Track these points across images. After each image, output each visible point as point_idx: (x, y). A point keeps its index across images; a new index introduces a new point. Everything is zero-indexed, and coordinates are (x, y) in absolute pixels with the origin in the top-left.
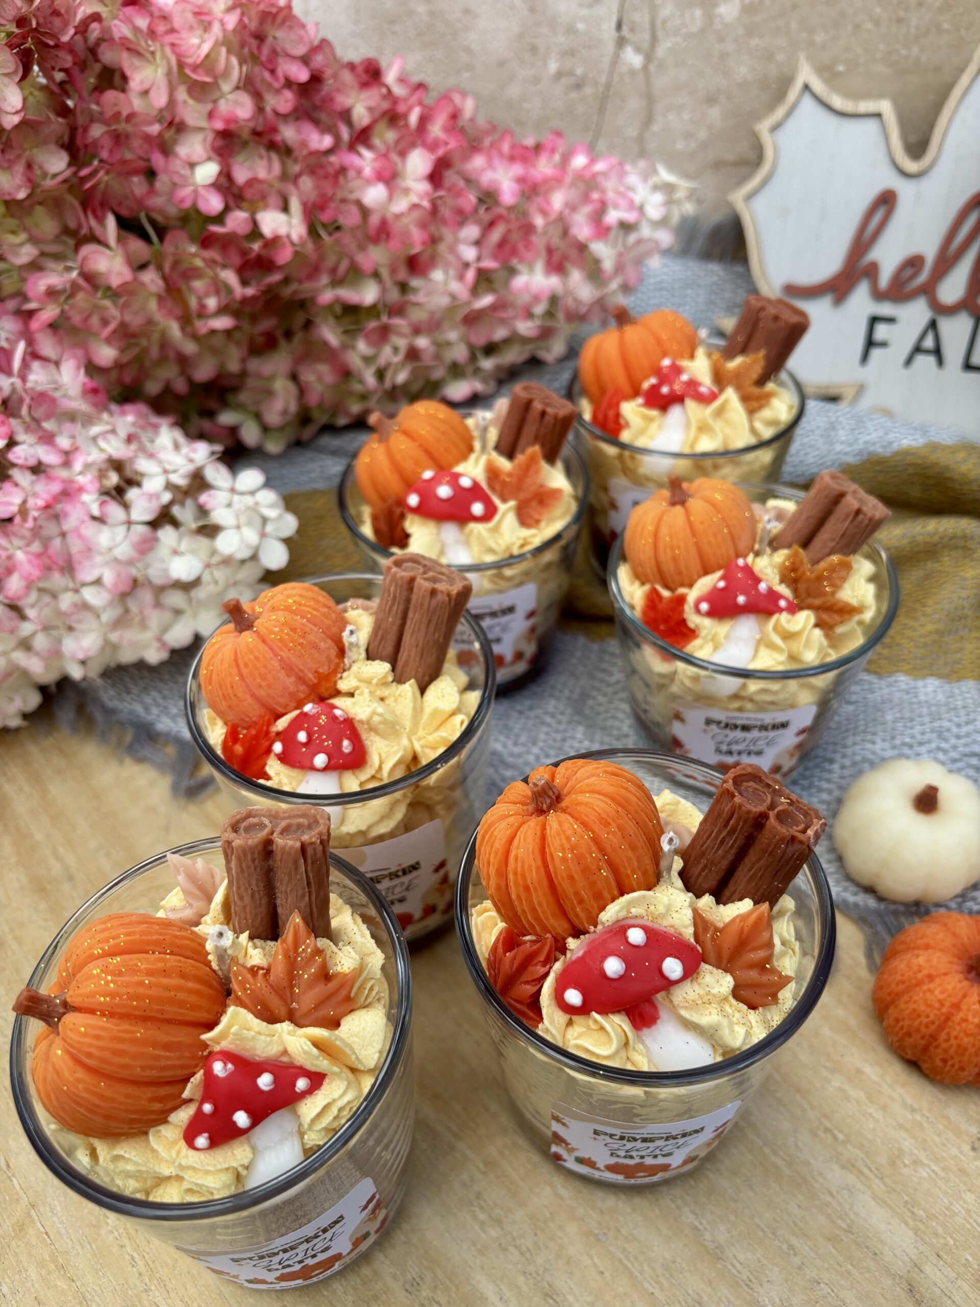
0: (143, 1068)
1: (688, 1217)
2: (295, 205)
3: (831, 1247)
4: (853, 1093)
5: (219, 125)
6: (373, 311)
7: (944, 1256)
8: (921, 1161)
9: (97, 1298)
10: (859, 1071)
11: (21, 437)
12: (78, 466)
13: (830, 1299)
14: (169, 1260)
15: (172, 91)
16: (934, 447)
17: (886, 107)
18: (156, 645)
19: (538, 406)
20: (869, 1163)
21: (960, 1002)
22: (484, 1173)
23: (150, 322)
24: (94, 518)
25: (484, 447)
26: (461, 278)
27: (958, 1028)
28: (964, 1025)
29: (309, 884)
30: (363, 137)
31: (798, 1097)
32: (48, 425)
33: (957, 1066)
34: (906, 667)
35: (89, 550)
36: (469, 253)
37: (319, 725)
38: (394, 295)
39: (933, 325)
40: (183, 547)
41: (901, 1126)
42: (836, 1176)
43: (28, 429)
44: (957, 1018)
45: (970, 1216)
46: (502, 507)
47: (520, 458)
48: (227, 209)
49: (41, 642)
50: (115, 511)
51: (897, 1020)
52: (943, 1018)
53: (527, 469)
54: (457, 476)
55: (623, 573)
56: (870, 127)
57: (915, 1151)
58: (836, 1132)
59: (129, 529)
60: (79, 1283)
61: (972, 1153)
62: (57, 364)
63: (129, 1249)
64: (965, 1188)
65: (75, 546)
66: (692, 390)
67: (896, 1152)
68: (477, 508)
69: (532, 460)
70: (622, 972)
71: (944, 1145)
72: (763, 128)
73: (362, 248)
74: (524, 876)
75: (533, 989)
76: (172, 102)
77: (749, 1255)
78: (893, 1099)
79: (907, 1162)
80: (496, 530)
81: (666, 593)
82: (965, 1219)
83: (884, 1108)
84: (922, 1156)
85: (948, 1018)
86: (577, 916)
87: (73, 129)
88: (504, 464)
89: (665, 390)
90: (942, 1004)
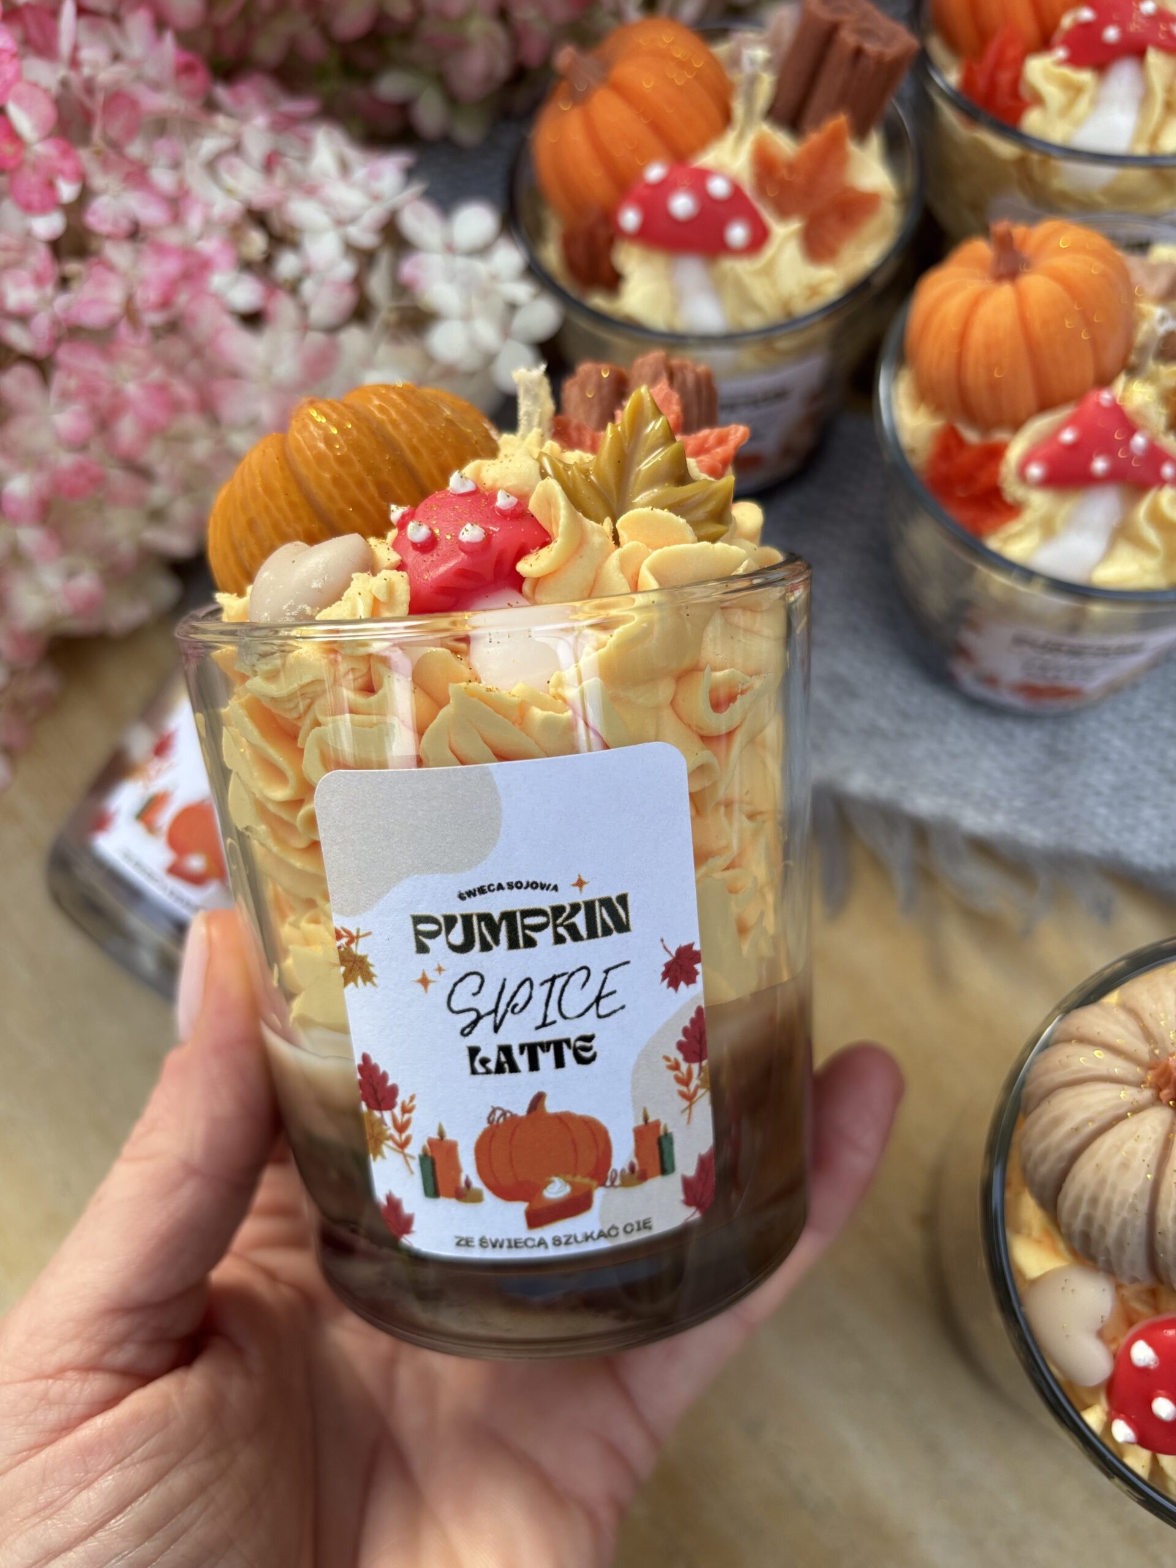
11: (99, 181)
12: (194, 220)
19: (848, 38)
25: (749, 111)
32: (136, 149)
43: (106, 165)
47: (814, 138)
49: (181, 509)
54: (703, 175)
62: (116, 19)
88: (784, 144)
89: (1111, 34)
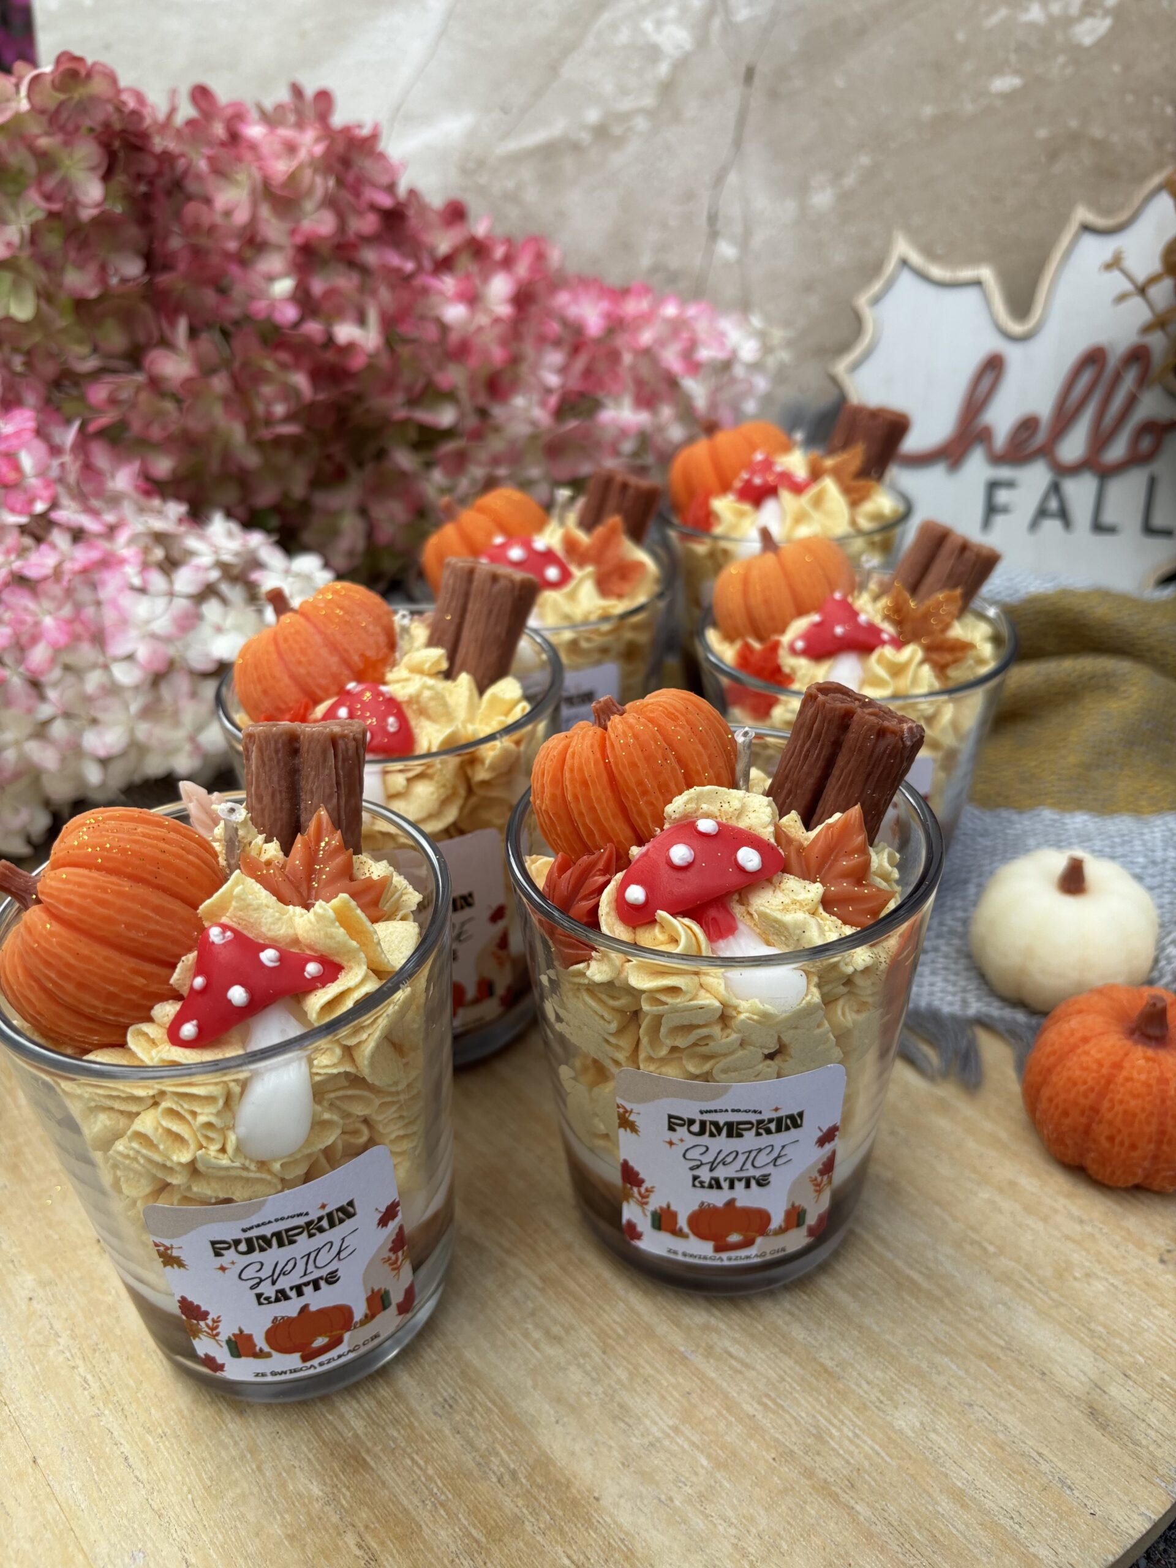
0: (128, 926)
1: (798, 1333)
2: (373, 317)
3: (984, 1365)
4: (1006, 1204)
5: (299, 240)
6: (448, 434)
7: (1134, 1376)
8: (1095, 1274)
9: (33, 1424)
10: (1012, 1184)
13: (986, 1424)
14: (131, 1382)
15: (255, 205)
16: (1064, 593)
17: (986, 273)
18: (188, 747)
20: (1029, 1276)
21: (1122, 1060)
22: (542, 1290)
23: (213, 430)
24: (133, 588)
26: (543, 404)
27: (1122, 1090)
28: (1129, 1084)
29: (338, 784)
30: (445, 264)
31: (937, 1210)
33: (1127, 1144)
34: (1050, 801)
35: (124, 622)
36: (553, 380)
37: (362, 702)
38: (472, 422)
39: (1055, 488)
40: (229, 622)
41: (1067, 1238)
42: (985, 1289)
44: (1120, 1079)
45: (1164, 1332)
46: (577, 572)
48: (302, 320)
50: (157, 580)
51: (1050, 1100)
52: (1103, 1081)
53: (607, 542)
55: (712, 636)
56: (971, 295)
57: (1087, 1264)
58: (986, 1244)
59: (171, 602)
60: (12, 1407)
61: (1161, 1266)
63: (81, 1370)
64: (1155, 1303)
65: (109, 616)
66: (787, 479)
67: (1063, 1265)
68: (552, 573)
69: (613, 531)
70: (690, 859)
71: (1124, 1257)
72: (862, 301)
73: (440, 367)
74: (581, 770)
75: (591, 903)
76: (254, 219)
77: (879, 1373)
78: (1056, 1211)
79: (1077, 1275)
80: (572, 596)
81: (757, 646)
82: (1157, 1335)
83: (1045, 1219)
84: (1097, 1269)
85: (1110, 1080)
86: (640, 813)
87: (151, 240)
90: (1101, 1065)
